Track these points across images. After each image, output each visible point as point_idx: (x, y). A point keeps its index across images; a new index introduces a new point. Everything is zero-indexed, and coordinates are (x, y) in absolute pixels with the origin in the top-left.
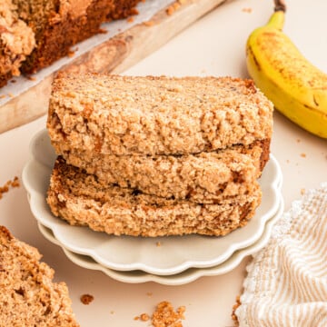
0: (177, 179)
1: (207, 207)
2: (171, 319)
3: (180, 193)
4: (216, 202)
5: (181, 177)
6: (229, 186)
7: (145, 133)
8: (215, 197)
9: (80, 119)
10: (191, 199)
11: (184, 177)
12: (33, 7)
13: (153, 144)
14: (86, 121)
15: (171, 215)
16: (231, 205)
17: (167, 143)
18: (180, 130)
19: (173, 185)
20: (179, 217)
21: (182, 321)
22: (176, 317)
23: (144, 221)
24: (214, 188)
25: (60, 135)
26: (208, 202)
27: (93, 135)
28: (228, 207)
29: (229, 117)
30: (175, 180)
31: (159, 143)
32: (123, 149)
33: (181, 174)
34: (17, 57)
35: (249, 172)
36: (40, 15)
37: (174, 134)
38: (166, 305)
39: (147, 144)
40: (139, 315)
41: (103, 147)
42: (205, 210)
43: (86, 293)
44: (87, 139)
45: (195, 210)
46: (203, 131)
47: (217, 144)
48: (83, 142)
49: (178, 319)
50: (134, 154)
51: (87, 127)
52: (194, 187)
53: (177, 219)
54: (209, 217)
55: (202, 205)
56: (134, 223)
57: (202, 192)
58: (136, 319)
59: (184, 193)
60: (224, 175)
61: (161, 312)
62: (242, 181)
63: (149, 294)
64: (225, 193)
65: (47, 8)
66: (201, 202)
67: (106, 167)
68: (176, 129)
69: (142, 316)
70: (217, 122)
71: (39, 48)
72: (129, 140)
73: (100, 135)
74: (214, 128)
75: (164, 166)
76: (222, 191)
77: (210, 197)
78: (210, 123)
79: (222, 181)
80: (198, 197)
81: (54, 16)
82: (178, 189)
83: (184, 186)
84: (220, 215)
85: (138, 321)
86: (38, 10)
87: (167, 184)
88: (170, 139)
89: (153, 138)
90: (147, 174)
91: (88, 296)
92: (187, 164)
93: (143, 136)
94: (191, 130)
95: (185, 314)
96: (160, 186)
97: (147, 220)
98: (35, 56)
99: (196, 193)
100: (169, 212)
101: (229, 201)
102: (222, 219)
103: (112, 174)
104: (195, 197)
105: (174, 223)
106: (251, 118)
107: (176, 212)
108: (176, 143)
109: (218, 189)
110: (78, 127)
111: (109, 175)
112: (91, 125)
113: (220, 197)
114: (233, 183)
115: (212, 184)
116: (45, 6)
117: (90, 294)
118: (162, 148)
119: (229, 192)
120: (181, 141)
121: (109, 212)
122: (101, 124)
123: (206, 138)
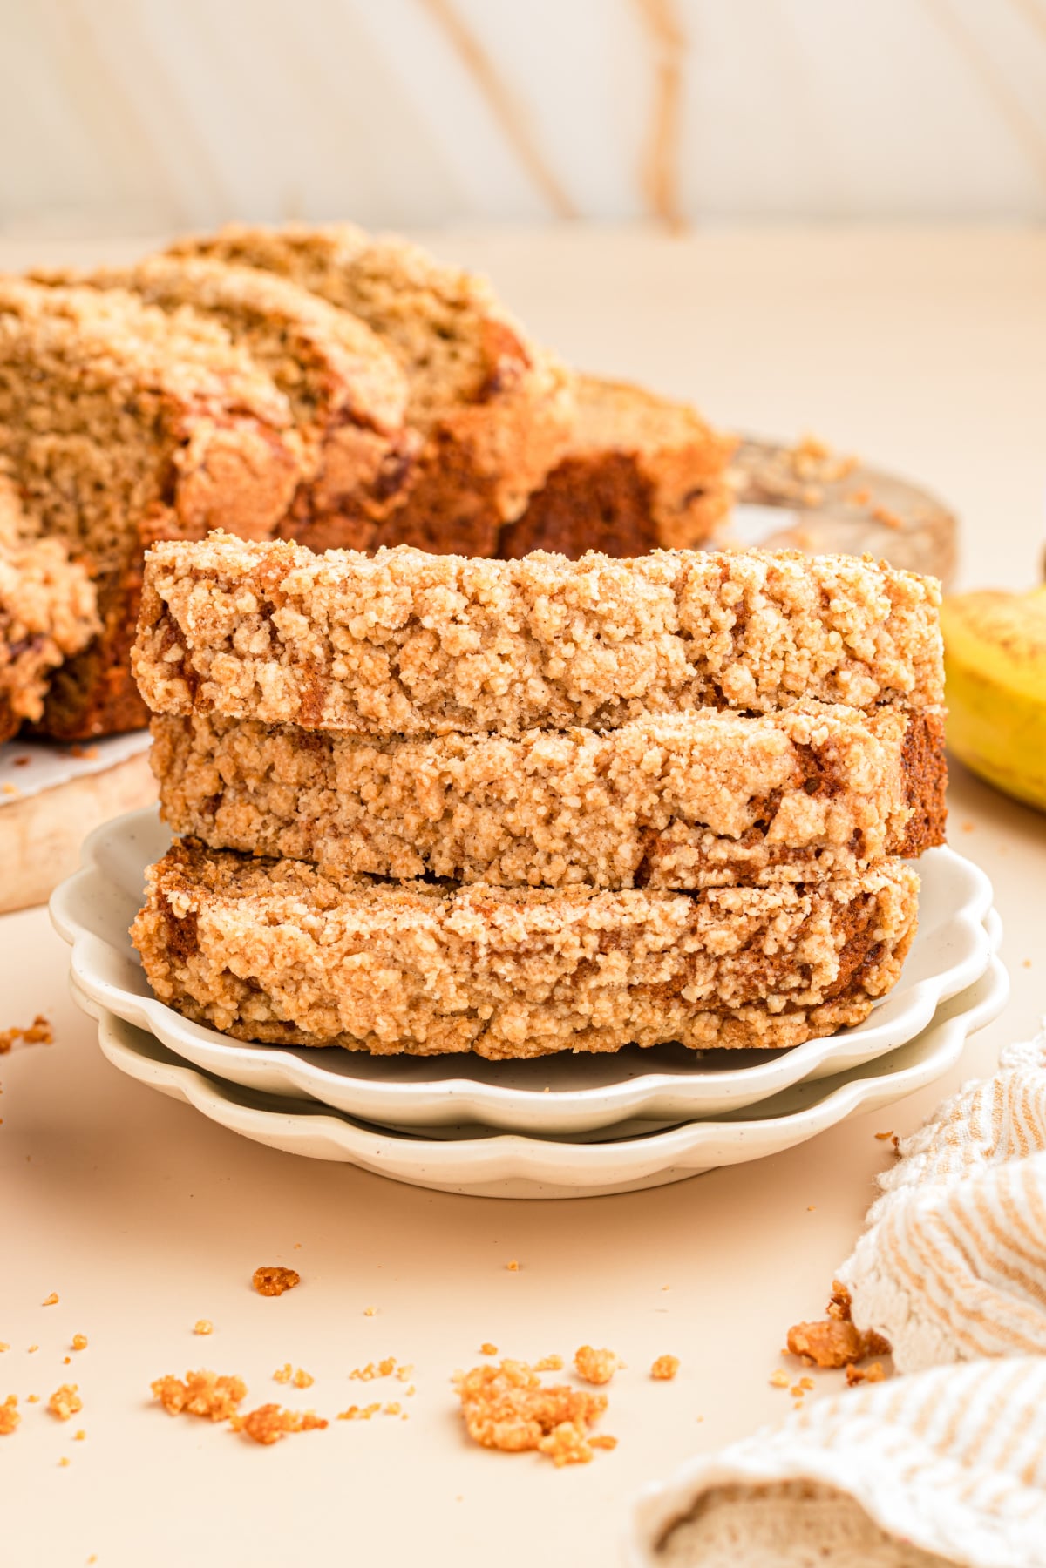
0: (596, 795)
1: (712, 896)
3: (610, 856)
4: (745, 876)
5: (612, 789)
6: (787, 803)
7: (476, 625)
8: (741, 853)
9: (247, 602)
10: (656, 877)
11: (622, 783)
12: (91, 512)
13: (507, 668)
14: (266, 611)
15: (581, 925)
16: (800, 888)
17: (556, 668)
18: (603, 618)
19: (587, 823)
20: (610, 939)
23: (482, 952)
24: (733, 815)
25: (179, 686)
26: (713, 878)
27: (294, 660)
28: (790, 896)
29: (777, 588)
30: (589, 796)
31: (529, 670)
32: (401, 702)
33: (611, 774)
34: (31, 640)
35: (857, 748)
36: (113, 528)
37: (578, 631)
39: (485, 669)
41: (329, 700)
42: (704, 910)
44: (272, 674)
45: (667, 906)
46: (685, 635)
47: (739, 680)
48: (258, 690)
50: (442, 725)
51: (274, 632)
52: (661, 822)
53: (602, 951)
54: (722, 937)
55: (695, 895)
56: (443, 965)
57: (692, 836)
59: (628, 853)
60: (769, 756)
62: (836, 788)
64: (778, 832)
65: (137, 498)
66: (689, 883)
67: (347, 811)
68: (589, 615)
70: (733, 593)
71: (108, 636)
72: (422, 657)
73: (319, 652)
74: (728, 619)
75: (549, 748)
76: (762, 826)
77: (721, 853)
78: (708, 598)
79: (761, 780)
80: (679, 859)
81: (156, 516)
82: (606, 840)
83: (623, 819)
84: (762, 931)
86: (105, 514)
87: (565, 820)
88: (568, 650)
89: (505, 644)
90: (491, 796)
92: (630, 735)
93: (469, 637)
94: (644, 617)
96: (539, 835)
97: (493, 953)
98: (93, 665)
99: (669, 847)
100: (573, 914)
101: (794, 872)
102: (770, 948)
103: (367, 836)
104: (667, 862)
105: (594, 968)
106: (860, 600)
107: (601, 915)
108: (588, 667)
109: (749, 819)
110: (239, 637)
111: (357, 842)
112: (286, 617)
113: (757, 853)
114: (801, 794)
115: (725, 792)
116: (126, 497)
118: (540, 693)
119: (791, 826)
120: (609, 658)
121: (353, 925)
122: (318, 612)
123: (701, 662)
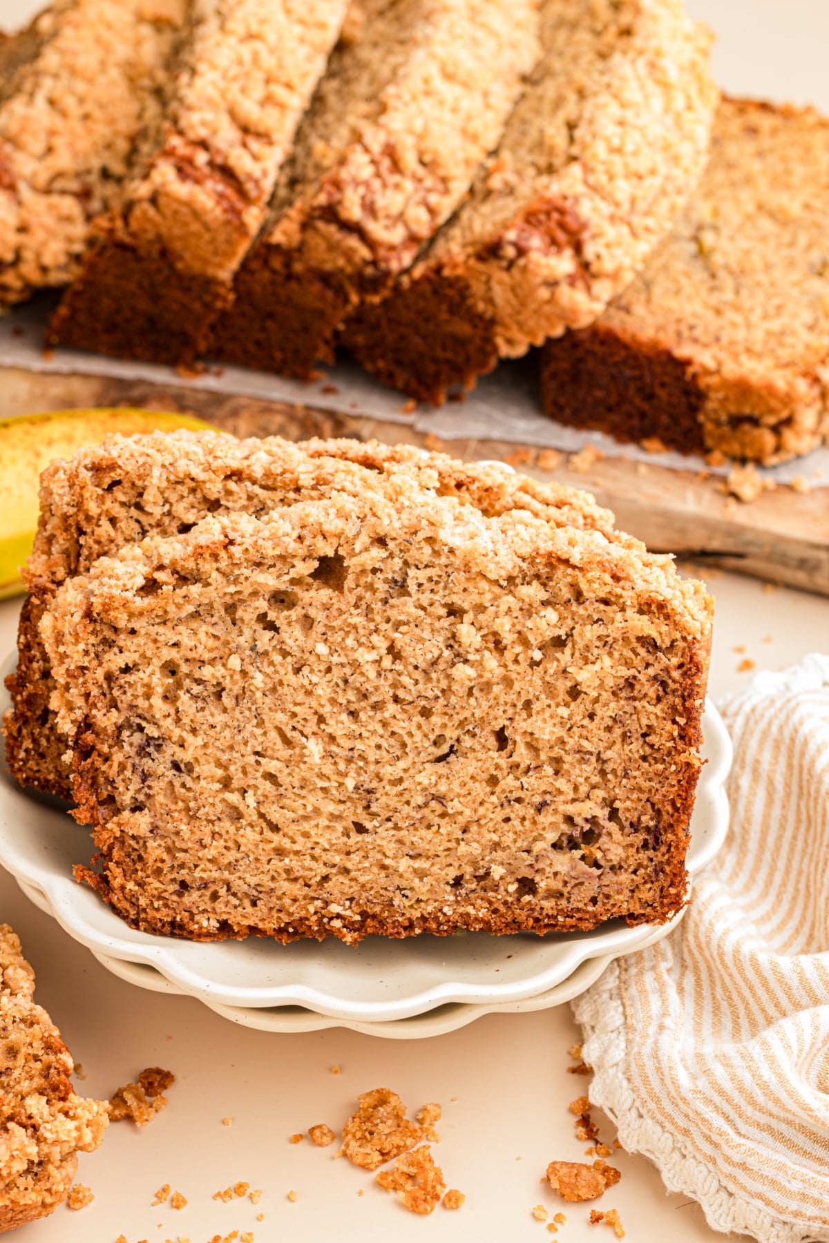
2: (396, 1140)
21: (432, 1144)
22: (413, 1134)
38: (382, 1099)
40: (304, 1130)
43: (153, 1065)
49: (418, 1139)
58: (297, 1139)
61: (369, 1119)
63: (333, 1071)
69: (312, 1130)
85: (303, 1146)
91: (158, 1071)
95: (438, 1127)
117: (165, 1068)
